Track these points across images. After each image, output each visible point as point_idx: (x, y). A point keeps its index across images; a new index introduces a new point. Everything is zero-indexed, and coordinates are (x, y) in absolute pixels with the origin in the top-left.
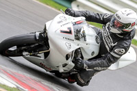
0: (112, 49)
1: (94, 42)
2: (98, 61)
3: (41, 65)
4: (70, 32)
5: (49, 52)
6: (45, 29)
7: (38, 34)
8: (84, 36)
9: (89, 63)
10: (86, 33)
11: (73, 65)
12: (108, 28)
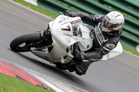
0: (104, 44)
1: (89, 37)
2: (93, 54)
3: (46, 58)
4: (69, 30)
5: (52, 47)
6: (49, 28)
7: (42, 32)
8: (80, 33)
9: (86, 54)
10: (82, 30)
11: (73, 56)
12: (100, 27)
